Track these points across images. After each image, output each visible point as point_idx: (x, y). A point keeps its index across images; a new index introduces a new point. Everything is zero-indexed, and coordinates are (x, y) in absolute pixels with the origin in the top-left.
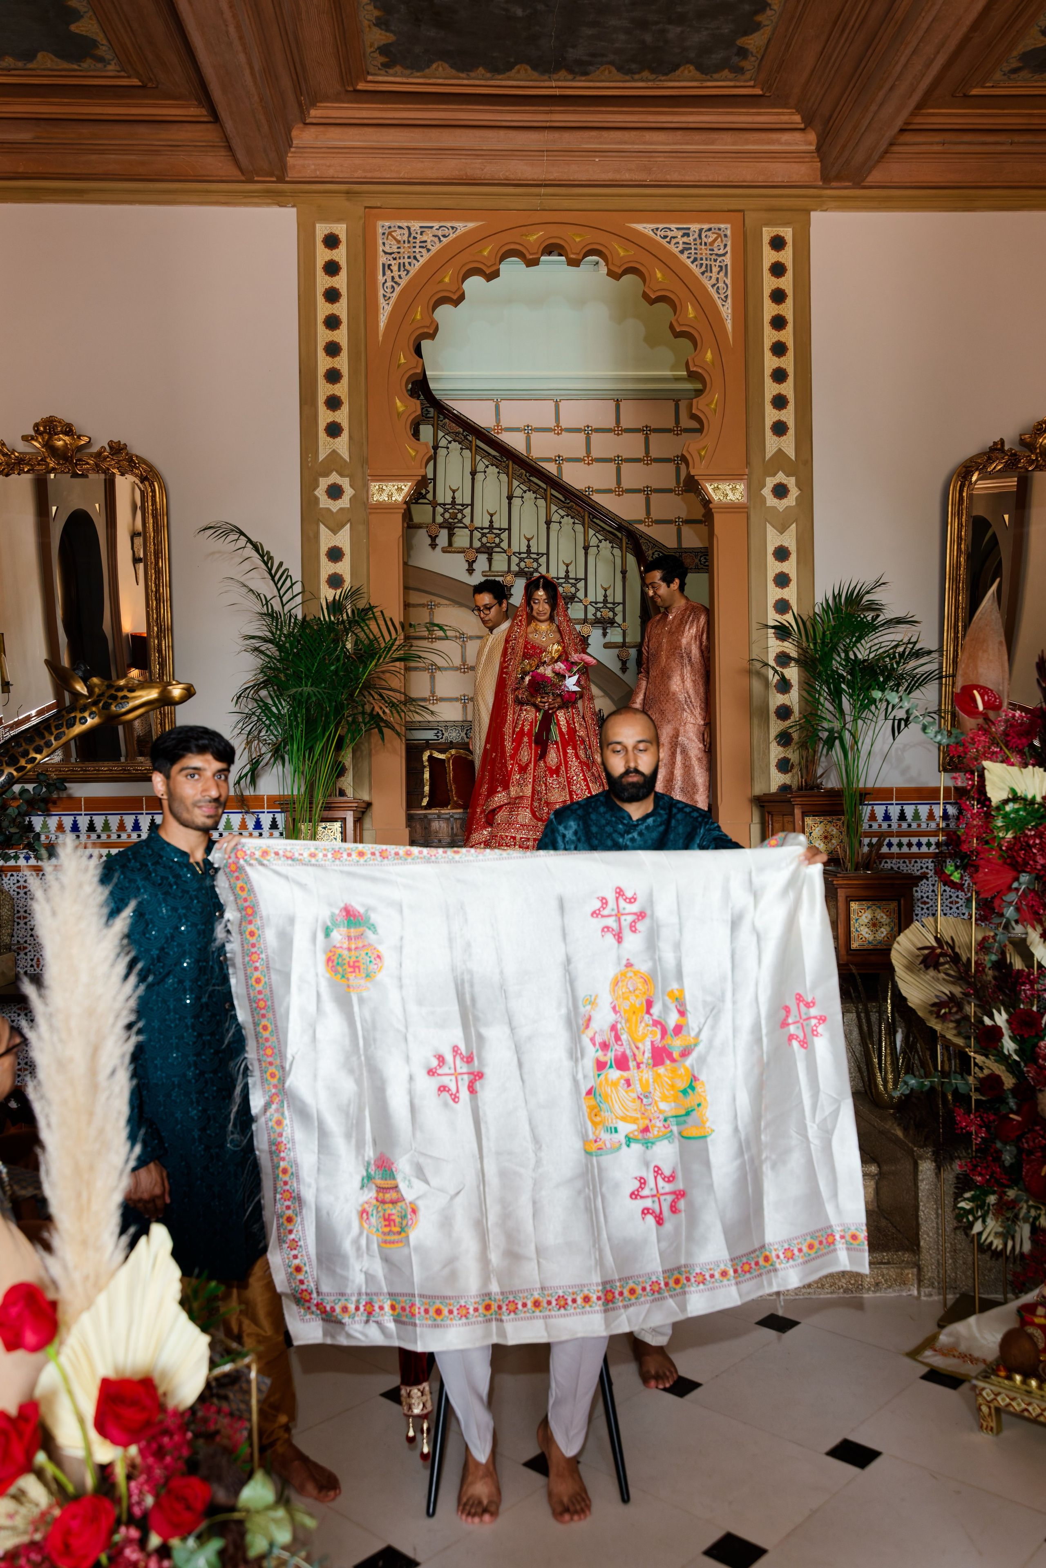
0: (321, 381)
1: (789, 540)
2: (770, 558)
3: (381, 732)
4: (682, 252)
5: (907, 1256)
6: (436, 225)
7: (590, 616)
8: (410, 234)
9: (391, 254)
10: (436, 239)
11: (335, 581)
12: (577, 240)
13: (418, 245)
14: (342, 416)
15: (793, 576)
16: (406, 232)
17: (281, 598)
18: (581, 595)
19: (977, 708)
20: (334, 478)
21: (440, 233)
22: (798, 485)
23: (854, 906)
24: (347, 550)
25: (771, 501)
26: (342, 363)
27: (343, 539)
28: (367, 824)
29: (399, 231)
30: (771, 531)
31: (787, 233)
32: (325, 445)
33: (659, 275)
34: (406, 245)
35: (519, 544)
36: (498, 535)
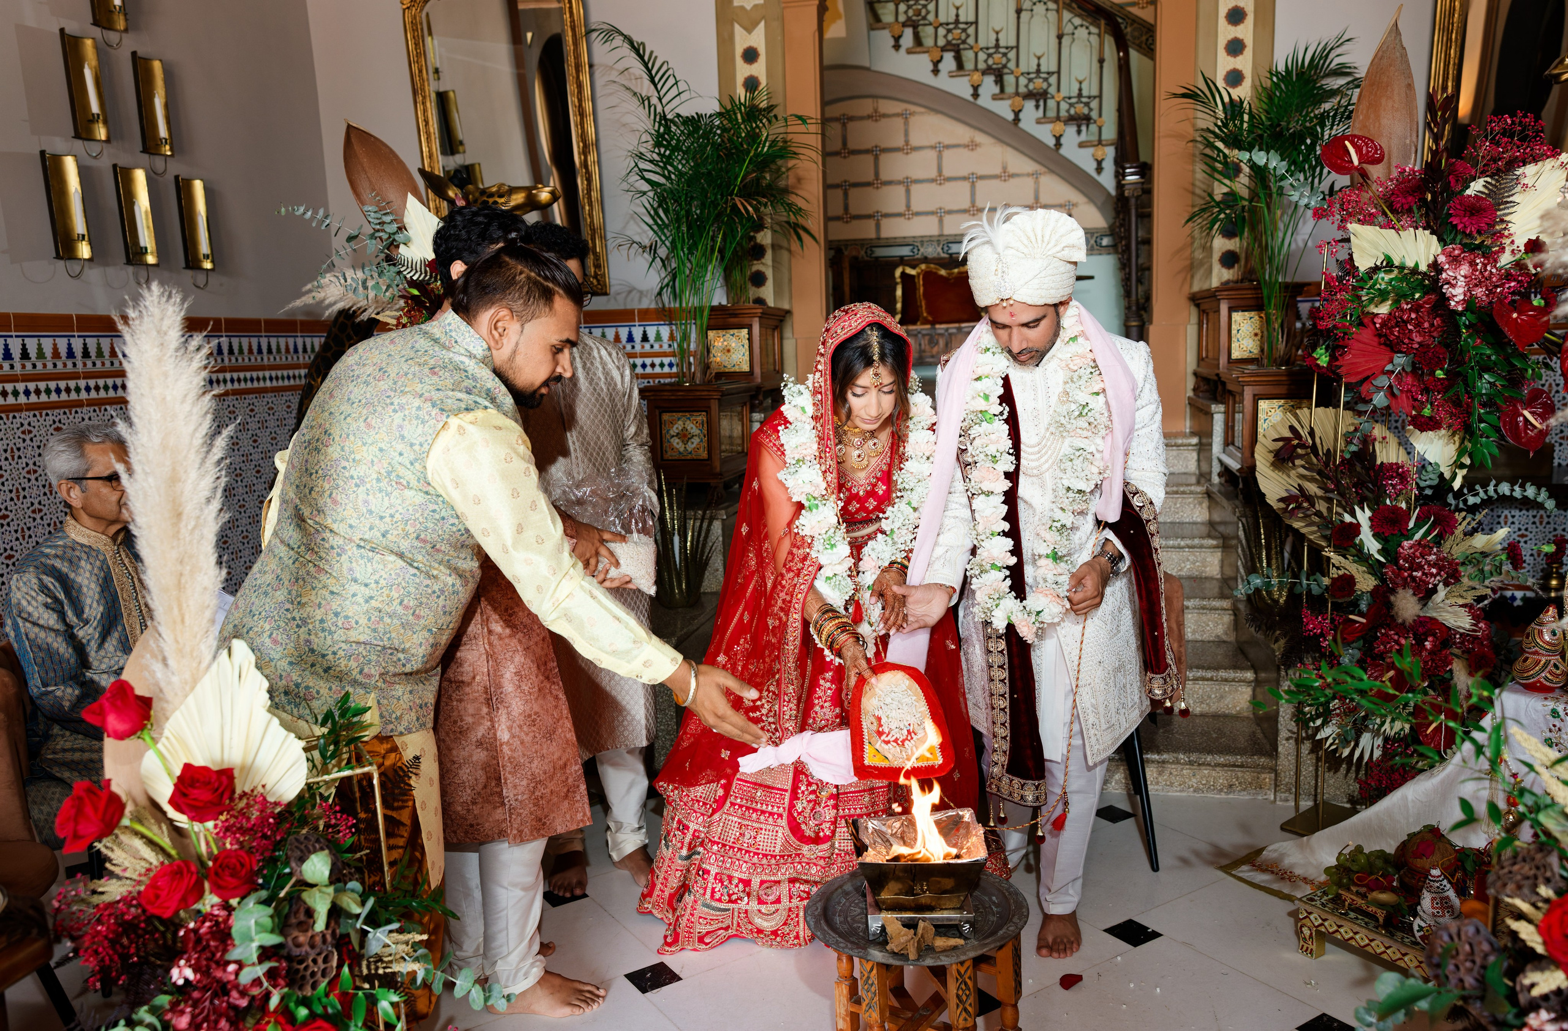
2: (1222, 21)
3: (800, 238)
5: (1263, 760)
7: (1063, 114)
11: (751, 84)
15: (1249, 41)
17: (660, 99)
18: (1052, 90)
19: (1351, 162)
23: (1263, 405)
28: (788, 333)
35: (986, 39)
36: (964, 30)
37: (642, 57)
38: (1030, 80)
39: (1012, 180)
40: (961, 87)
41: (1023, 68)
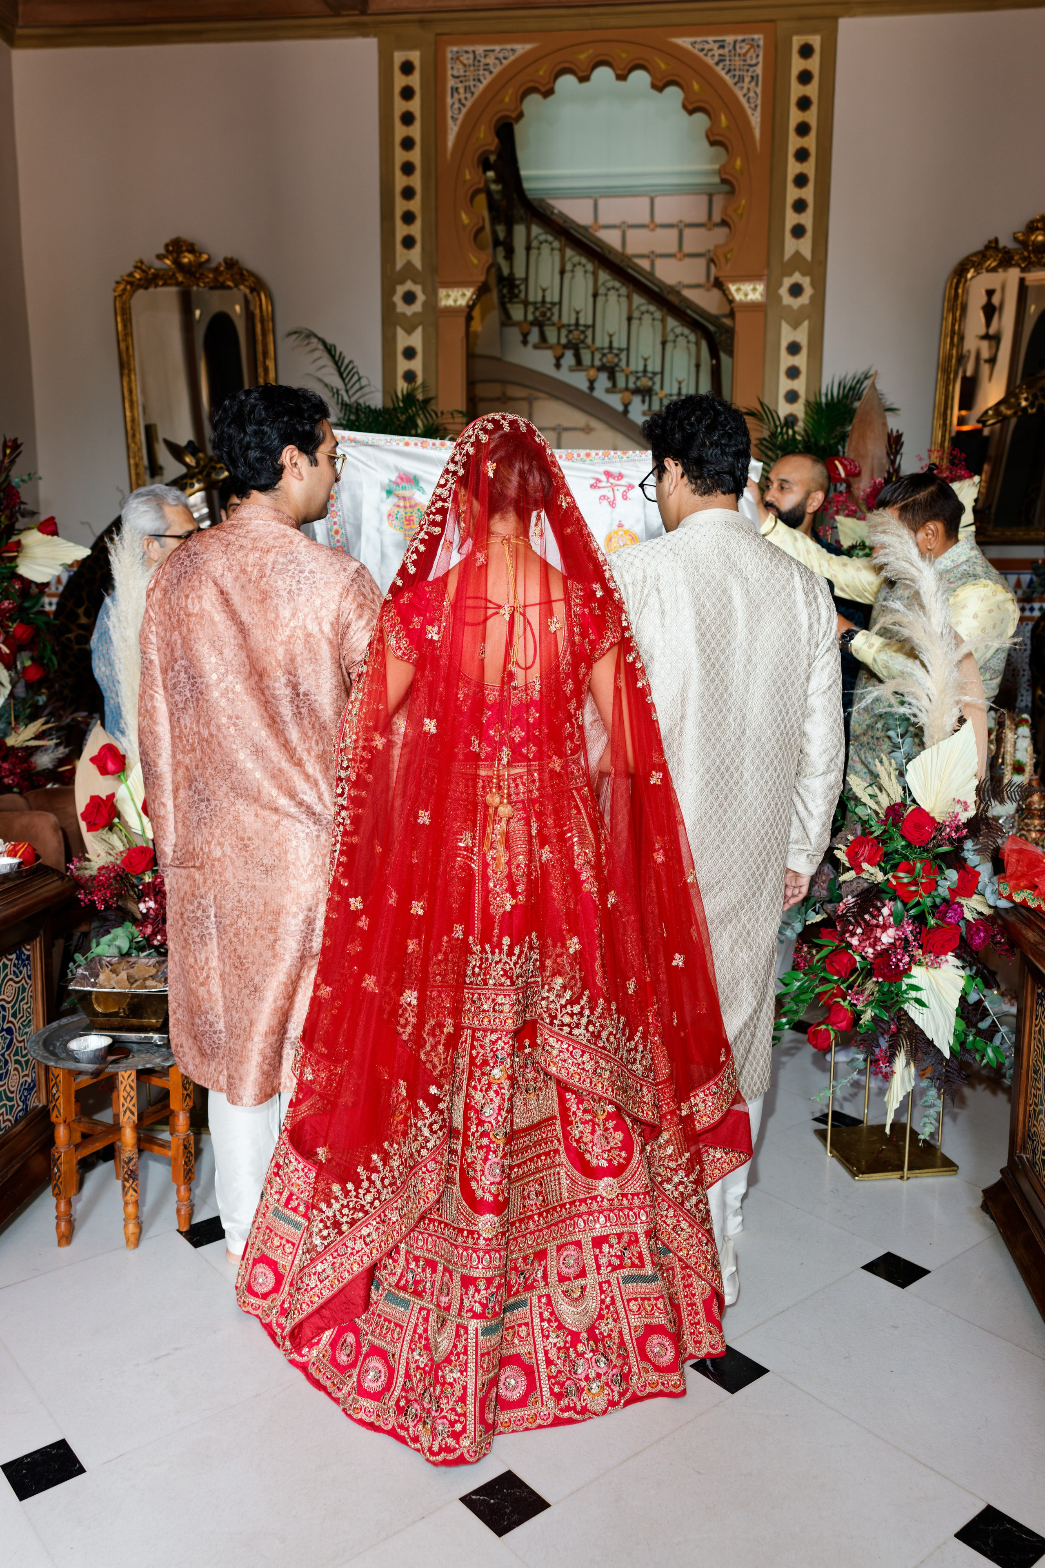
0: (398, 199)
1: (801, 336)
2: (784, 352)
4: (717, 64)
6: (497, 48)
8: (475, 58)
9: (458, 77)
10: (497, 62)
12: (624, 55)
13: (481, 68)
14: (416, 230)
15: (803, 369)
16: (471, 56)
17: (347, 391)
20: (409, 286)
21: (501, 55)
22: (813, 284)
24: (419, 349)
25: (787, 299)
26: (416, 181)
27: (416, 340)
29: (466, 56)
30: (785, 328)
31: (815, 41)
32: (402, 256)
33: (696, 87)
34: (472, 68)
35: (601, 341)
36: (583, 332)
37: (333, 357)
38: (638, 378)
40: (579, 381)
41: (632, 367)
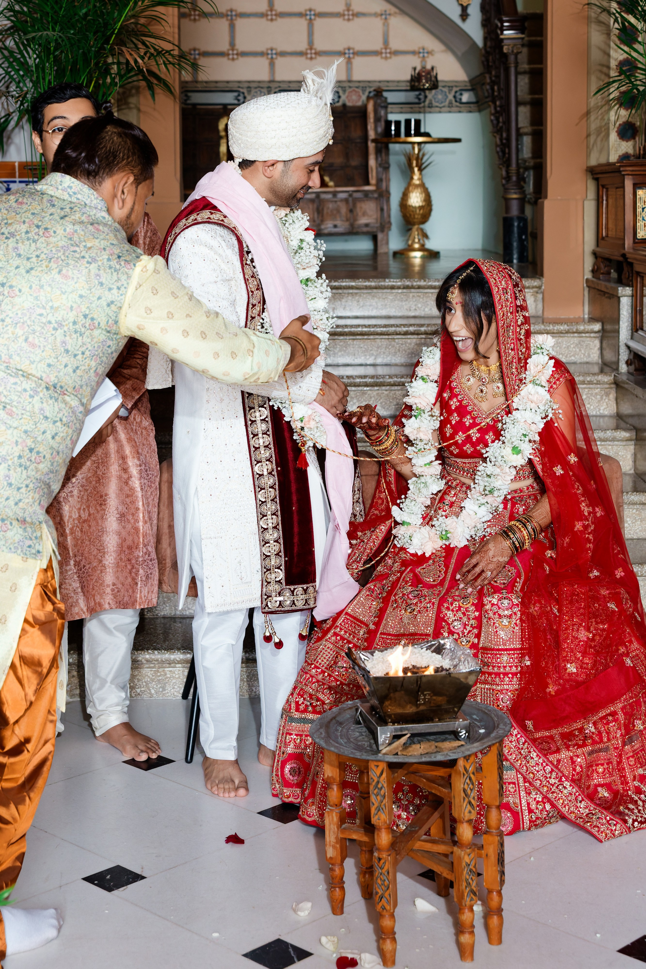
39: (358, 21)
